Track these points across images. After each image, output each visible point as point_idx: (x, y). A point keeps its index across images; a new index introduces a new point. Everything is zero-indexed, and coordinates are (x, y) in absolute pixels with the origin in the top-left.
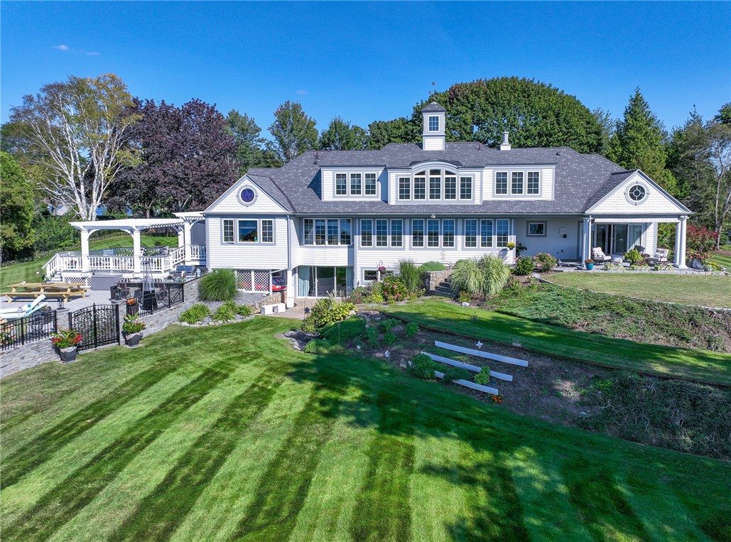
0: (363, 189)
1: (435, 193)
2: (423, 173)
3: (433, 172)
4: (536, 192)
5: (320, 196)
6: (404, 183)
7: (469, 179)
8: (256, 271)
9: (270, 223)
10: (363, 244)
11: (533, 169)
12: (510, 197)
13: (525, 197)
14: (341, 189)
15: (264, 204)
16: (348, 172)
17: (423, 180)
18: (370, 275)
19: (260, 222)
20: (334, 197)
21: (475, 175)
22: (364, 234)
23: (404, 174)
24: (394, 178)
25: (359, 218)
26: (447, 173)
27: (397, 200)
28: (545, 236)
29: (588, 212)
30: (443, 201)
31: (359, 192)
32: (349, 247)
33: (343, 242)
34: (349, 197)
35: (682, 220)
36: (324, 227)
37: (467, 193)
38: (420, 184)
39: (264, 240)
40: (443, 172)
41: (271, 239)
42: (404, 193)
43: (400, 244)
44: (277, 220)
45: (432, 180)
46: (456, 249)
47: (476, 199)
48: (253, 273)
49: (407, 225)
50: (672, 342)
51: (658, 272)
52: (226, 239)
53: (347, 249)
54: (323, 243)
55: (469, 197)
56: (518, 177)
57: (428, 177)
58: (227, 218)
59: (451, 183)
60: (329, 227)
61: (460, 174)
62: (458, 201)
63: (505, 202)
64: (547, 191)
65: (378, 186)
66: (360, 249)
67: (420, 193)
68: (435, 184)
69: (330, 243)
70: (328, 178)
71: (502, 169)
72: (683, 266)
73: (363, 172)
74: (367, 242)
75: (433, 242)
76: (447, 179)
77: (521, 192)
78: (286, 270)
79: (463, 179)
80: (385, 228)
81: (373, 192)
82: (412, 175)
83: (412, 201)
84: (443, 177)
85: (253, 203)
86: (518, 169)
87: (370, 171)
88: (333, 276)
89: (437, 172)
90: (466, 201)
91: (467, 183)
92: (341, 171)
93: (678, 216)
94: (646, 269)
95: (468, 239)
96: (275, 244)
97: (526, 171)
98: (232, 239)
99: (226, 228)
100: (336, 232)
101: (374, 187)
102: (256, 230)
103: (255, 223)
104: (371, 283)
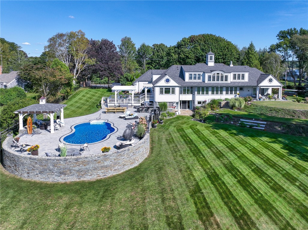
1: (218, 80)
2: (215, 74)
3: (217, 74)
4: (244, 79)
5: (184, 80)
6: (210, 77)
7: (227, 76)
8: (169, 102)
9: (174, 88)
10: (198, 94)
11: (243, 73)
12: (237, 80)
13: (241, 80)
14: (191, 78)
15: (172, 83)
16: (193, 73)
17: (215, 76)
18: (199, 103)
19: (171, 88)
20: (189, 80)
21: (229, 75)
22: (198, 91)
23: (209, 74)
24: (207, 75)
25: (197, 87)
26: (221, 74)
27: (207, 82)
28: (244, 91)
29: (259, 85)
30: (220, 82)
31: (196, 79)
33: (191, 94)
34: (193, 81)
35: (281, 87)
36: (186, 89)
37: (226, 80)
38: (214, 77)
39: (172, 93)
40: (220, 74)
42: (209, 80)
43: (208, 94)
44: (176, 88)
45: (217, 76)
46: (223, 95)
47: (229, 81)
48: (168, 103)
49: (210, 89)
50: (291, 117)
51: (276, 101)
52: (161, 93)
53: (192, 95)
54: (185, 94)
55: (227, 81)
56: (239, 75)
57: (216, 75)
58: (161, 88)
59: (222, 77)
60: (187, 89)
61: (225, 74)
62: (224, 82)
63: (236, 82)
64: (246, 79)
65: (201, 77)
66: (197, 95)
67: (214, 80)
68: (218, 77)
69: (187, 94)
70: (187, 75)
71: (235, 73)
72: (281, 99)
73: (197, 73)
74: (199, 93)
75: (217, 93)
76: (221, 76)
77: (240, 79)
78: (178, 102)
79: (225, 76)
80: (204, 89)
81: (200, 79)
82: (211, 74)
83: (212, 82)
84: (220, 75)
85: (169, 83)
86: (239, 73)
87: (199, 73)
88: (186, 103)
89: (219, 74)
90: (226, 82)
91: (226, 77)
92: (191, 73)
93: (280, 86)
94: (273, 100)
95: (226, 92)
96: (175, 95)
97: (241, 73)
98: (163, 93)
99: (161, 90)
100: (189, 91)
101: (200, 78)
102: (170, 91)
103: (170, 89)
104: (200, 105)
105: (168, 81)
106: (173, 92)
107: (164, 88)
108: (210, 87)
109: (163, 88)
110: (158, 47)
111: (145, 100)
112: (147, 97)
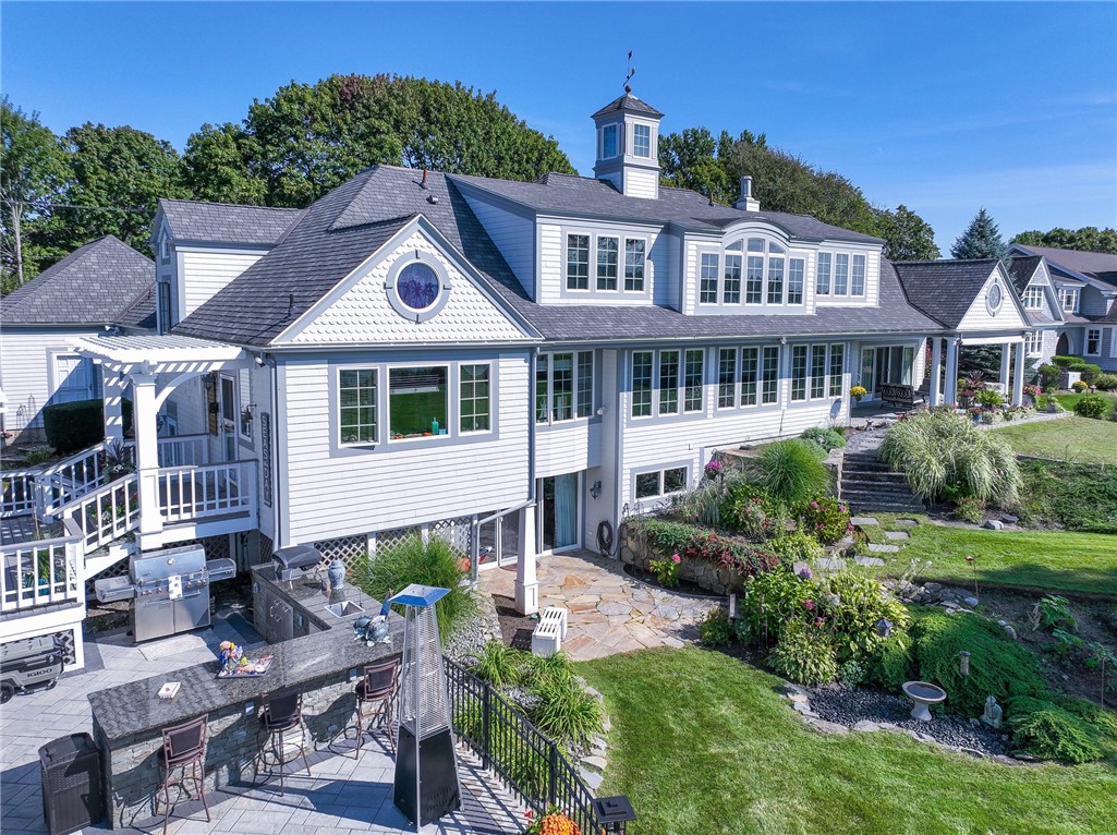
0: (621, 278)
1: (754, 290)
3: (751, 245)
4: (861, 291)
6: (709, 267)
7: (800, 263)
9: (485, 372)
10: (636, 410)
11: (859, 250)
12: (833, 300)
13: (849, 301)
14: (576, 277)
15: (466, 313)
16: (594, 232)
17: (738, 260)
18: (646, 485)
19: (453, 368)
20: (563, 295)
21: (809, 255)
22: (634, 385)
23: (709, 245)
24: (693, 252)
25: (630, 350)
26: (773, 248)
27: (696, 307)
29: (958, 328)
31: (613, 285)
32: (590, 422)
33: (580, 413)
34: (594, 297)
35: (1026, 338)
37: (796, 291)
38: (733, 270)
39: (466, 424)
40: (766, 247)
41: (484, 424)
42: (708, 289)
43: (698, 405)
44: (503, 363)
45: (751, 260)
47: (809, 305)
49: (711, 362)
52: (348, 435)
53: (584, 430)
55: (799, 299)
56: (842, 264)
57: (744, 254)
58: (353, 367)
59: (775, 269)
61: (789, 253)
62: (785, 308)
64: (872, 291)
65: (650, 270)
66: (631, 424)
67: (732, 291)
68: (755, 269)
69: (555, 416)
70: (551, 245)
71: (826, 248)
73: (622, 234)
74: (641, 409)
75: (749, 396)
76: (772, 263)
77: (844, 291)
78: (524, 508)
79: (793, 262)
80: (674, 369)
81: (639, 286)
82: (722, 248)
83: (721, 306)
84: (767, 255)
85: (436, 312)
86: (844, 248)
87: (636, 233)
89: (758, 244)
90: (795, 310)
91: (796, 269)
92: (581, 228)
93: (1023, 333)
95: (794, 385)
96: (495, 437)
97: (852, 251)
98: (370, 434)
99: (347, 397)
100: (568, 387)
101: (640, 273)
102: (441, 398)
103: (440, 374)
104: (649, 504)
105: (418, 288)
106: (478, 416)
107: (383, 370)
108: (712, 351)
109: (370, 378)
110: (103, 140)
111: (131, 538)
112: (170, 493)
